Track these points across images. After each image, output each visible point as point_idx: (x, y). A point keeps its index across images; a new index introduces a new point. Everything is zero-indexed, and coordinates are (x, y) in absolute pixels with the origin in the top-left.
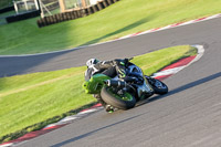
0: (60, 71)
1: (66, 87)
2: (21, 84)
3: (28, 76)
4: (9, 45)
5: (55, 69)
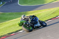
0: (42, 10)
1: (44, 14)
2: (32, 13)
3: (34, 11)
4: (29, 3)
5: (41, 9)
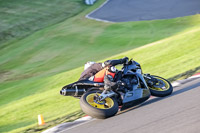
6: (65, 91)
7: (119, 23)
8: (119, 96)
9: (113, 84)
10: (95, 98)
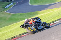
6: (22, 26)
7: (16, 14)
8: (37, 28)
9: (35, 24)
10: (30, 28)
